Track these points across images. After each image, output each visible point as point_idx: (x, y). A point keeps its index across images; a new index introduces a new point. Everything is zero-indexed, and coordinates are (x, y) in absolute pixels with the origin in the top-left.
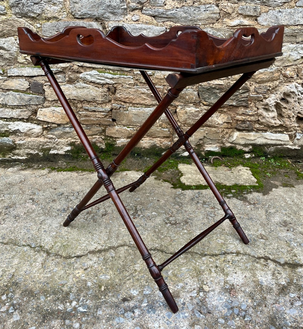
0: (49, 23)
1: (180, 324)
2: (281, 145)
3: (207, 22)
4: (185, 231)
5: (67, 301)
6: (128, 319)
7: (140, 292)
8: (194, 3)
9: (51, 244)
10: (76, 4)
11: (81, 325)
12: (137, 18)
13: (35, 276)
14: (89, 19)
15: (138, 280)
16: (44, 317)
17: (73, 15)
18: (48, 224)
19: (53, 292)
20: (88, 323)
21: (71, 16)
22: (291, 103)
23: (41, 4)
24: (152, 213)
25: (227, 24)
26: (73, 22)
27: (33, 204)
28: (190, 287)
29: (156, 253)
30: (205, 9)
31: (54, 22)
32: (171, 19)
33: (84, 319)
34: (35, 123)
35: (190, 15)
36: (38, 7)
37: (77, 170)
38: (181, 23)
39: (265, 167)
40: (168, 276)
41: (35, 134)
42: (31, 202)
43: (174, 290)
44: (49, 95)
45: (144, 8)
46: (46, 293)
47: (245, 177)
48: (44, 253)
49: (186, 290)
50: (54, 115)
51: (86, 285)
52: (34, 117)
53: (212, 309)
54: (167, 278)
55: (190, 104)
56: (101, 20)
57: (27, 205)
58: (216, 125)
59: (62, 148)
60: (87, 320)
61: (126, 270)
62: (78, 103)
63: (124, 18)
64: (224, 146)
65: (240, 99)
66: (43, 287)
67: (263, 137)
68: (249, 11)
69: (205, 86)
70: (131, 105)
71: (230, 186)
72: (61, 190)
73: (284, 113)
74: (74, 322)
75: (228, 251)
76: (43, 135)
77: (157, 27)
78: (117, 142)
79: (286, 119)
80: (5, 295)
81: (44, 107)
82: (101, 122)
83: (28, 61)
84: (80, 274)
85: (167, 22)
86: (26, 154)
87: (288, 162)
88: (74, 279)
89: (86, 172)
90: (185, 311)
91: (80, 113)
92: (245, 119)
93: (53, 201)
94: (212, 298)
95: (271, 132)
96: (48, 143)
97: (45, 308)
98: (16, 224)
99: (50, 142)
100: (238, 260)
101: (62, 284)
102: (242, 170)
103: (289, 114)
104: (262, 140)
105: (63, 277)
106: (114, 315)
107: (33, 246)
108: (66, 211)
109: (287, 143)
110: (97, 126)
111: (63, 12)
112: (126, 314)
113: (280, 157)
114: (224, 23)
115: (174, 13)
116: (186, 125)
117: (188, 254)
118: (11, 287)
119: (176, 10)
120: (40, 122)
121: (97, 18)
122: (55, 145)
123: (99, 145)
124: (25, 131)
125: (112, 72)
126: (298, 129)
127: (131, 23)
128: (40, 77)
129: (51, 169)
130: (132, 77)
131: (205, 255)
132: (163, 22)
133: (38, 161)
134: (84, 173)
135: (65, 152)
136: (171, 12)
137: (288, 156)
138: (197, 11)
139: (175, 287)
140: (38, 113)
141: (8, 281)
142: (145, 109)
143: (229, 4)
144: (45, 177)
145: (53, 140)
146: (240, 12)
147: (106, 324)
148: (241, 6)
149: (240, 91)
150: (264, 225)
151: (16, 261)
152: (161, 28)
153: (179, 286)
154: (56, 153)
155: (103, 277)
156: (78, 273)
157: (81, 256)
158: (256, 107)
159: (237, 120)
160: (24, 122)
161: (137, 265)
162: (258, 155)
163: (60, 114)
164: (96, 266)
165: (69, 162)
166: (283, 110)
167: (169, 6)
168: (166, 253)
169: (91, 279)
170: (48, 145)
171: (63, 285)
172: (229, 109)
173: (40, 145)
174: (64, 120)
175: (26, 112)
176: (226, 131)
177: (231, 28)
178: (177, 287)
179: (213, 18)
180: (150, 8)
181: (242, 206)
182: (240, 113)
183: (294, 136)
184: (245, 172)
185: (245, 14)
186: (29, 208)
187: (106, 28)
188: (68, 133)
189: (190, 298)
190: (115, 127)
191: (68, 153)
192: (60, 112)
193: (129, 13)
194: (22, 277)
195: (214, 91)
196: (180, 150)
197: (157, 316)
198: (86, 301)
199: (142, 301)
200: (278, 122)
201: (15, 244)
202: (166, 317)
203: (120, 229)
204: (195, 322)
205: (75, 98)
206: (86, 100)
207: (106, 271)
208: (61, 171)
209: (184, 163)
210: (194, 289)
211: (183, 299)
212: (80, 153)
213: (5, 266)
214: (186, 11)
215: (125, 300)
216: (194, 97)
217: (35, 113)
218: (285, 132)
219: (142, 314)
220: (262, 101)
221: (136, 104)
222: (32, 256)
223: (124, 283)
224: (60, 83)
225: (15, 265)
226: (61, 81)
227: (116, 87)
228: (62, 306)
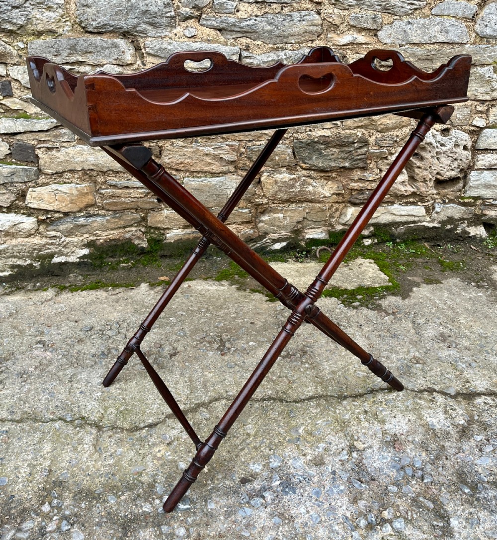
0: (40, 41)
1: (336, 503)
2: (414, 222)
3: (303, 39)
4: (307, 365)
5: (154, 496)
6: (257, 509)
7: (264, 466)
8: (282, 9)
9: (99, 411)
10: (88, 9)
11: (187, 530)
12: (193, 32)
13: (88, 466)
14: (112, 35)
15: (255, 447)
16: (124, 528)
17: (84, 28)
18: (84, 381)
19: (126, 487)
20: (198, 525)
21: (79, 29)
22: (427, 159)
23: (25, 7)
24: (248, 343)
25: (333, 42)
26: (84, 38)
27: (45, 351)
28: (336, 447)
29: (272, 403)
30: (299, 19)
31: (50, 38)
32: (248, 35)
33: (189, 520)
34: (23, 214)
35: (277, 28)
36: (19, 14)
37: (104, 287)
38: (263, 40)
39: (394, 257)
40: (300, 436)
41: (24, 233)
42: (41, 348)
43: (314, 454)
44: (46, 165)
45: (204, 16)
46: (114, 490)
47: (370, 274)
48: (91, 427)
49: (332, 453)
50: (57, 198)
51: (177, 468)
52: (21, 203)
53: (375, 474)
54: (299, 438)
55: (281, 169)
56: (132, 35)
57: (36, 352)
58: (321, 199)
59: (72, 252)
60: (195, 520)
61: (234, 437)
62: (98, 175)
63: (170, 32)
64: (334, 230)
65: (356, 158)
66: (107, 481)
67: (388, 212)
68: (366, 22)
69: (303, 139)
70: (188, 174)
71: (353, 290)
72: (88, 321)
73: (418, 174)
74: (176, 527)
75: (376, 387)
76: (39, 233)
77: (227, 48)
78: (168, 235)
79: (421, 183)
80: (47, 503)
81: (38, 185)
82: (139, 204)
83: (4, 107)
84: (163, 452)
85: (241, 39)
86: (9, 268)
87: (425, 247)
88: (155, 462)
89: (121, 289)
90: (338, 482)
91: (103, 191)
92: (362, 187)
93: (78, 341)
94: (370, 457)
95: (400, 204)
96: (48, 246)
97: (122, 514)
98: (27, 387)
99: (51, 244)
100: (393, 399)
101: (138, 473)
102: (364, 265)
103: (425, 175)
104: (387, 217)
105: (136, 461)
106: (234, 506)
107: (68, 419)
108: (107, 356)
109: (422, 219)
110: (133, 211)
111: (65, 22)
112: (252, 502)
113: (414, 240)
114: (329, 40)
115: (252, 25)
116: (275, 202)
117: (320, 400)
118: (53, 489)
119: (255, 20)
120: (32, 211)
121: (125, 32)
122: (60, 248)
123: (136, 242)
124: (6, 227)
126: (437, 197)
127: (184, 40)
128: (30, 135)
129: (59, 288)
131: (345, 398)
132: (235, 39)
133: (33, 277)
134: (117, 291)
135: (80, 258)
136: (248, 23)
137: (423, 238)
138: (287, 21)
139: (314, 450)
140: (28, 196)
141: (45, 482)
142: (210, 180)
143: (336, 11)
144: (51, 303)
145: (58, 240)
146: (352, 23)
147: (226, 521)
148: (353, 15)
149: (356, 145)
151: (47, 447)
152: (233, 48)
153: (321, 449)
154: (63, 261)
156: (159, 451)
157: (156, 425)
158: (378, 168)
159: (352, 190)
160: (3, 212)
161: (248, 426)
162: (382, 239)
163: (68, 196)
164: (184, 437)
165: (87, 275)
166: (417, 170)
167: (243, 13)
168: (287, 402)
169: (182, 457)
170: (48, 249)
171: (140, 474)
172: (339, 174)
173: (35, 249)
174: (75, 205)
175: (6, 196)
176: (336, 206)
177: (339, 48)
178: (317, 449)
179: (311, 33)
180: (214, 16)
181: (377, 318)
182: (356, 179)
183: (431, 208)
184: (369, 266)
185: (359, 26)
186: (41, 358)
187: (141, 49)
188: (82, 226)
189: (340, 463)
190: (162, 211)
191: (86, 260)
192: (68, 192)
193: (179, 25)
194: (66, 471)
195: (317, 147)
196: (268, 241)
197: (300, 497)
199: (271, 478)
200: (410, 189)
201: (36, 420)
202: (313, 496)
203: (206, 373)
204: (356, 496)
205: (92, 167)
206: (112, 170)
208: (76, 291)
209: (276, 261)
210: (343, 449)
211: (330, 465)
212: (105, 258)
213: (30, 457)
214: (270, 21)
215: (244, 481)
216: (288, 158)
217: (23, 195)
218: (419, 203)
219: (277, 498)
220: (386, 158)
221: (196, 172)
222: (72, 435)
223: (237, 456)
224: (65, 144)
225: (48, 453)
226: (68, 140)
227: (161, 147)
228: (149, 506)
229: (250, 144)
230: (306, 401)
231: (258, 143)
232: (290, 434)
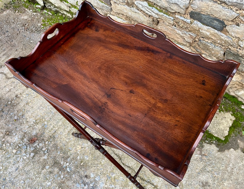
5: (66, 161)
7: (94, 177)
11: (63, 177)
13: (62, 137)
15: (98, 169)
19: (64, 152)
20: (66, 178)
29: (117, 158)
33: (66, 175)
40: (112, 177)
43: (108, 187)
44: (114, 8)
46: (61, 150)
47: (221, 127)
51: (77, 157)
54: (110, 178)
60: (67, 176)
64: (229, 93)
66: (62, 146)
69: (233, 51)
74: (62, 174)
75: (152, 182)
80: (48, 141)
81: (111, 14)
84: (79, 149)
88: (75, 150)
97: (57, 159)
102: (227, 119)
105: (72, 146)
106: (77, 181)
112: (82, 185)
118: (52, 138)
125: (159, 8)
130: (173, 19)
141: (52, 134)
147: (72, 184)
150: (191, 177)
151: (60, 124)
153: (112, 187)
155: (86, 157)
156: (78, 148)
161: (103, 160)
164: (87, 149)
168: (121, 161)
169: (81, 155)
171: (69, 151)
176: (236, 86)
178: (110, 186)
184: (227, 122)
194: (58, 135)
195: (239, 58)
198: (72, 166)
199: (92, 182)
205: (130, 16)
207: (89, 154)
213: (55, 123)
215: (86, 176)
223: (92, 167)
224: (121, 3)
225: (59, 125)
226: (122, 2)
227: (159, 21)
228: (63, 162)
229: (201, 39)
230: (126, 167)
231: (207, 41)
232: (110, 174)
